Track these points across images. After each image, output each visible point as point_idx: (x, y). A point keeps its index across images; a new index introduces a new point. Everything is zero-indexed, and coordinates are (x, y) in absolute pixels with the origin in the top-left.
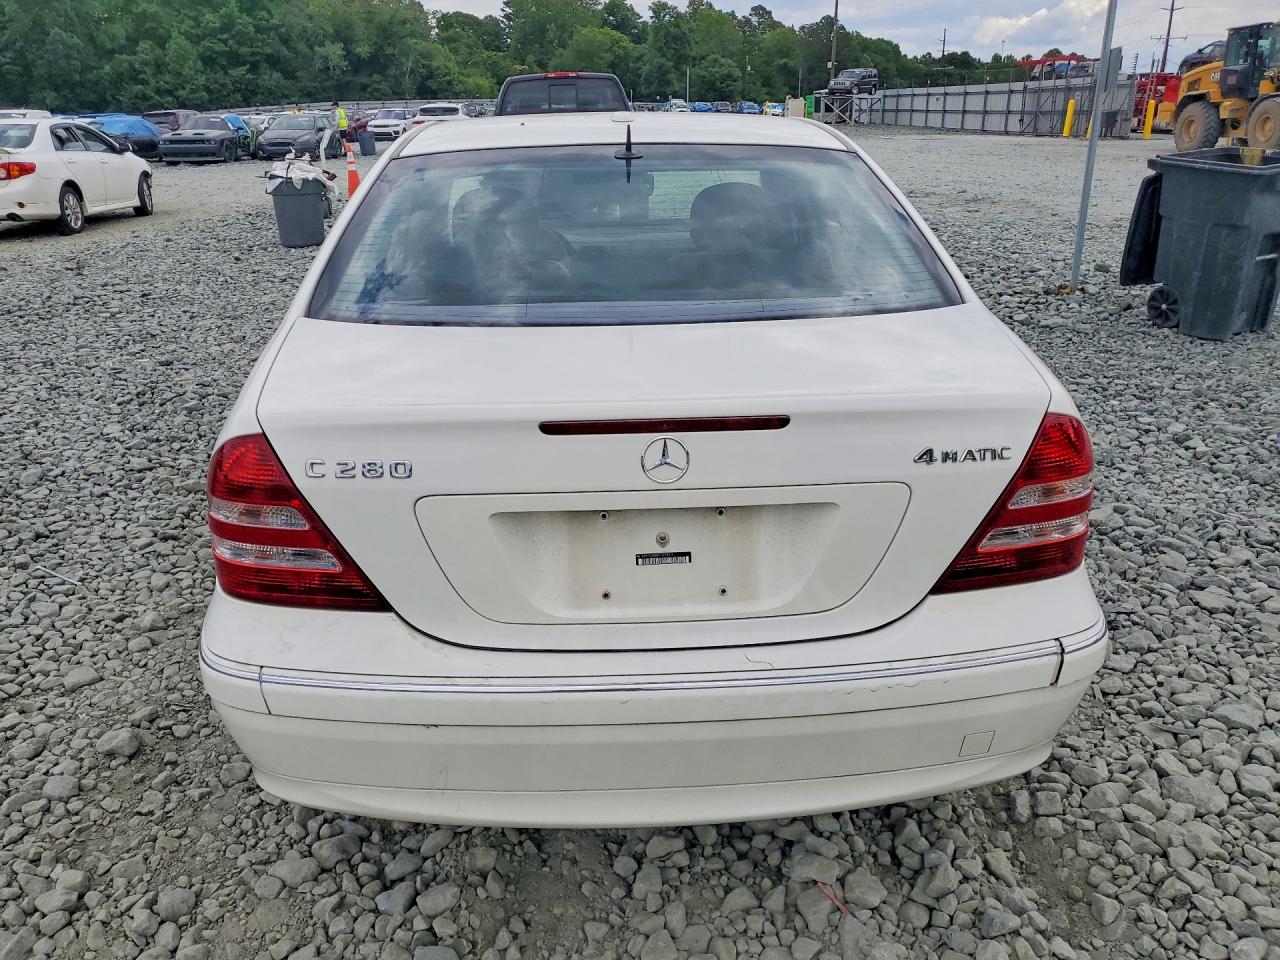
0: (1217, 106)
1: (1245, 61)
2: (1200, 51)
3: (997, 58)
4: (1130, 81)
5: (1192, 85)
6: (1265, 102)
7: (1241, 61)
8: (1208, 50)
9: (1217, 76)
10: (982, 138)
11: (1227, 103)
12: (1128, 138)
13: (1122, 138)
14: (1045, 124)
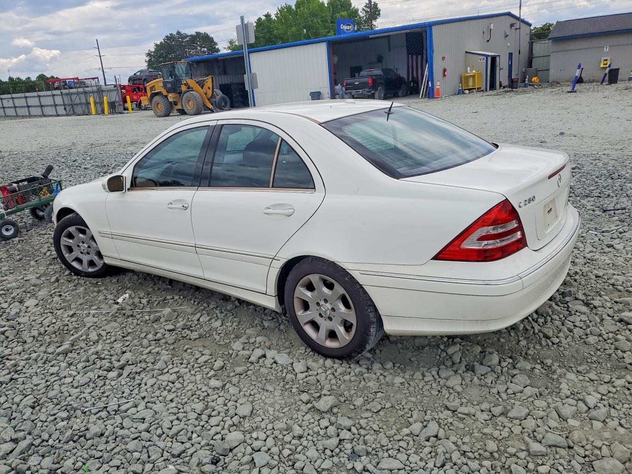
0: (166, 97)
1: (172, 78)
2: (135, 74)
3: (10, 79)
4: (116, 88)
5: (152, 89)
6: (186, 93)
7: (170, 78)
8: (138, 74)
9: (162, 84)
10: (44, 119)
11: (170, 95)
12: (123, 113)
13: (121, 113)
14: (79, 109)
